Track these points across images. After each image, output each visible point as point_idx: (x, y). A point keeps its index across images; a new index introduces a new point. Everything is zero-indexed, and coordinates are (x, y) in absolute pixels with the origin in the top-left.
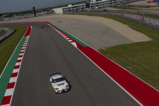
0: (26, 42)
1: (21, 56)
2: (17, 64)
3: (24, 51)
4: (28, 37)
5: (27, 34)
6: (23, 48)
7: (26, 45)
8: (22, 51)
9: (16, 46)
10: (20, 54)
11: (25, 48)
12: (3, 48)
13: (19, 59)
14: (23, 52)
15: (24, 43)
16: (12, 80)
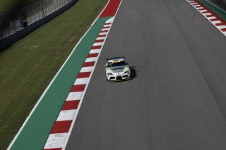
0: (105, 36)
1: (86, 75)
2: (72, 96)
3: (95, 59)
4: (111, 20)
5: (109, 13)
6: (92, 52)
7: (102, 44)
8: (88, 60)
9: (75, 42)
10: (84, 70)
11: (99, 51)
12: (36, 47)
13: (79, 82)
14: (91, 64)
15: (98, 39)
16: (53, 139)
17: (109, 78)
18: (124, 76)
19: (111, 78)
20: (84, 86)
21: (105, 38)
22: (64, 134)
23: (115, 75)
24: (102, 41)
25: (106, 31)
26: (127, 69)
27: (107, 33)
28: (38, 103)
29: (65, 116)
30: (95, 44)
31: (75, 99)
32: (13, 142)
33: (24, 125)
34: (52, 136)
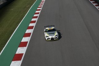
0: (42, 5)
1: (34, 22)
2: (28, 31)
3: (38, 15)
6: (37, 12)
7: (41, 8)
10: (33, 20)
11: (39, 12)
14: (36, 17)
15: (39, 6)
16: (20, 50)
17: (46, 39)
18: (55, 38)
19: (48, 39)
20: (33, 27)
21: (42, 6)
22: (25, 47)
23: (50, 37)
24: (41, 7)
25: (43, 3)
26: (56, 34)
27: (43, 4)
28: (13, 34)
29: (25, 39)
30: (38, 9)
31: (29, 32)
32: (2, 51)
33: (7, 43)
34: (19, 48)
